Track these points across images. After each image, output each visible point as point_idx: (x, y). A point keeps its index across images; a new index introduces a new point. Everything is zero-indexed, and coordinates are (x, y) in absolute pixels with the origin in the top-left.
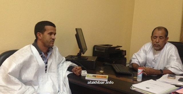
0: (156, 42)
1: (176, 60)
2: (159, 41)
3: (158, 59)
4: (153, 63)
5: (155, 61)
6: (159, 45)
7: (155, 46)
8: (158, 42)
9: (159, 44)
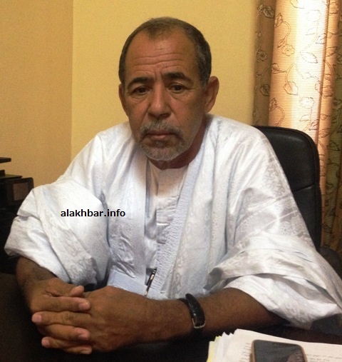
0: (152, 115)
1: (278, 223)
2: (167, 104)
3: (171, 220)
4: (150, 244)
5: (160, 230)
6: (172, 133)
7: (147, 140)
8: (166, 115)
9: (172, 122)
